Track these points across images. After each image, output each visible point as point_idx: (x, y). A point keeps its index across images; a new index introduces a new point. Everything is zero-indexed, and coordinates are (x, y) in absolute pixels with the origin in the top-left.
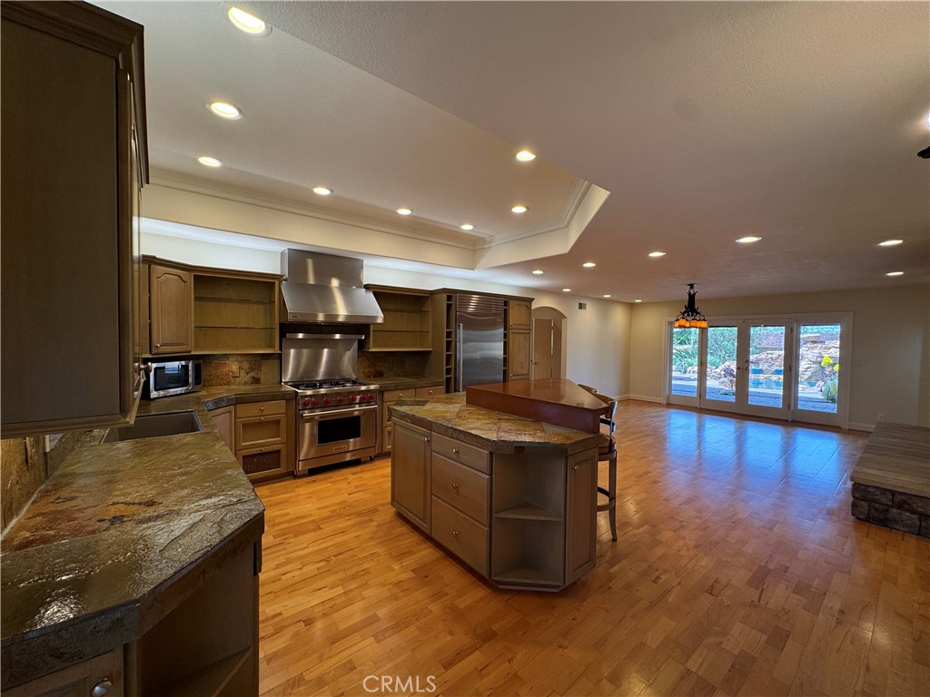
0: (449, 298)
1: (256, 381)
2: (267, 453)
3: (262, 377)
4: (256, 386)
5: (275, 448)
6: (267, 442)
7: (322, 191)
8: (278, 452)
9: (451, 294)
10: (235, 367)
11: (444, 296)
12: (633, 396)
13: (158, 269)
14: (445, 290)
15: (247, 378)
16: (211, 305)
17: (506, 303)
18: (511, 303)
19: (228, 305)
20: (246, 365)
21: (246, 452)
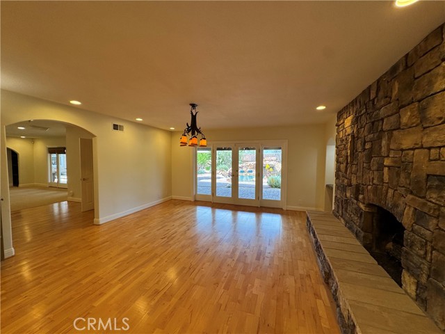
12: (174, 197)
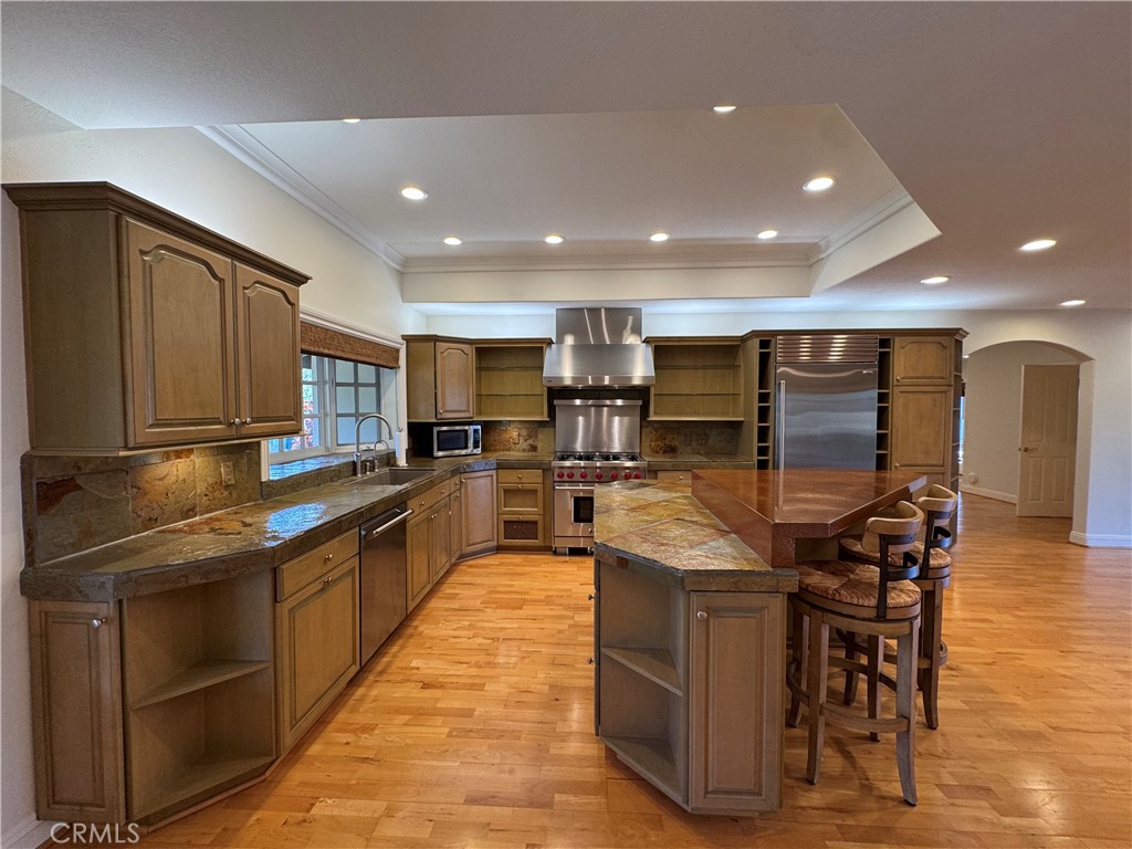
0: (764, 344)
1: (534, 448)
2: (523, 522)
3: (539, 445)
4: (534, 453)
5: (532, 518)
6: (527, 511)
7: (554, 240)
8: (536, 523)
9: (766, 339)
10: (515, 434)
11: (756, 342)
13: (442, 346)
14: (755, 334)
15: (524, 445)
16: (495, 373)
17: (884, 343)
18: (898, 342)
19: (510, 373)
20: (524, 433)
21: (508, 517)
